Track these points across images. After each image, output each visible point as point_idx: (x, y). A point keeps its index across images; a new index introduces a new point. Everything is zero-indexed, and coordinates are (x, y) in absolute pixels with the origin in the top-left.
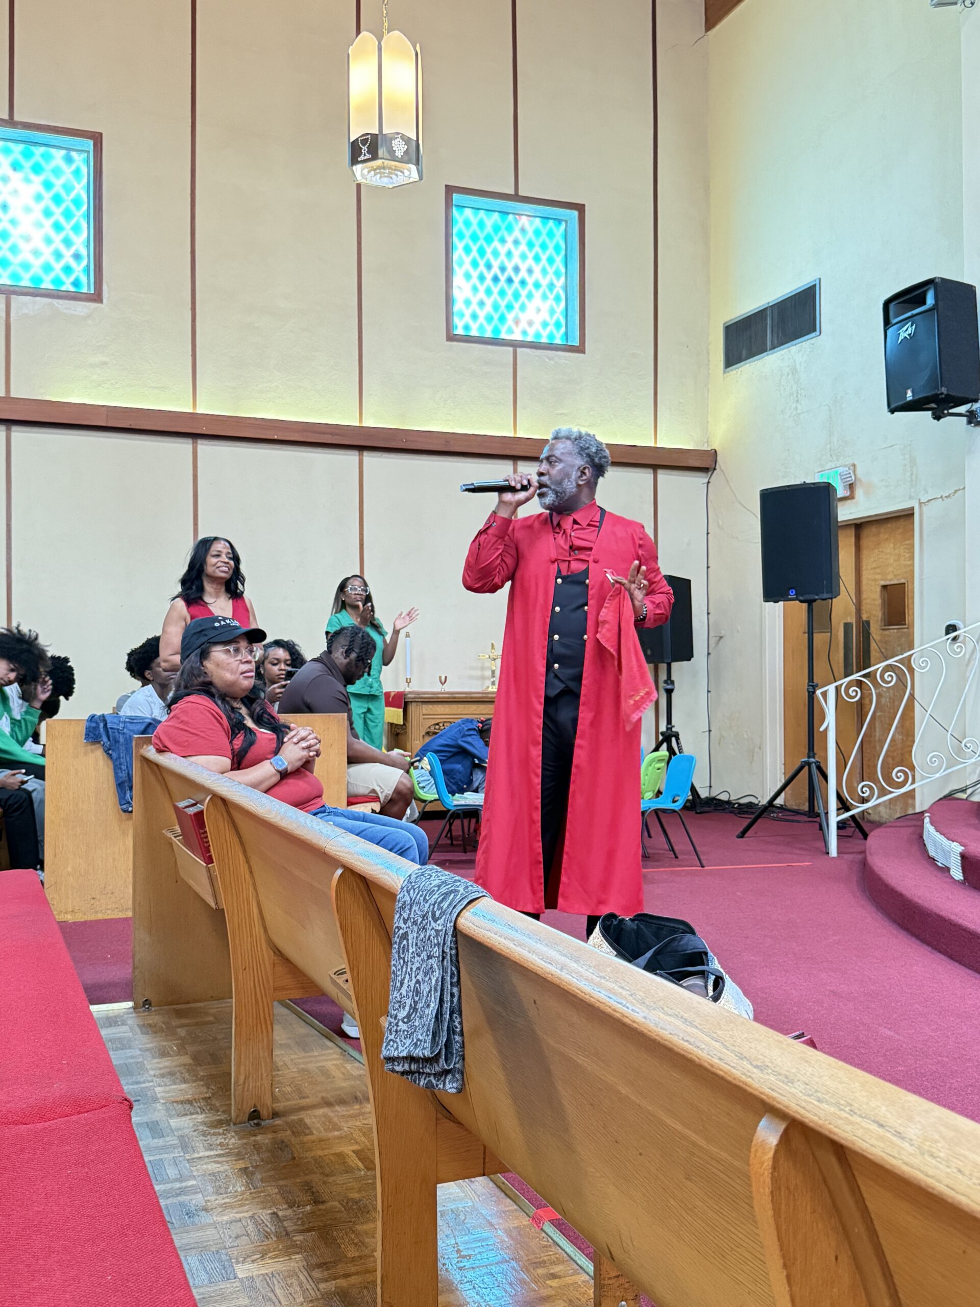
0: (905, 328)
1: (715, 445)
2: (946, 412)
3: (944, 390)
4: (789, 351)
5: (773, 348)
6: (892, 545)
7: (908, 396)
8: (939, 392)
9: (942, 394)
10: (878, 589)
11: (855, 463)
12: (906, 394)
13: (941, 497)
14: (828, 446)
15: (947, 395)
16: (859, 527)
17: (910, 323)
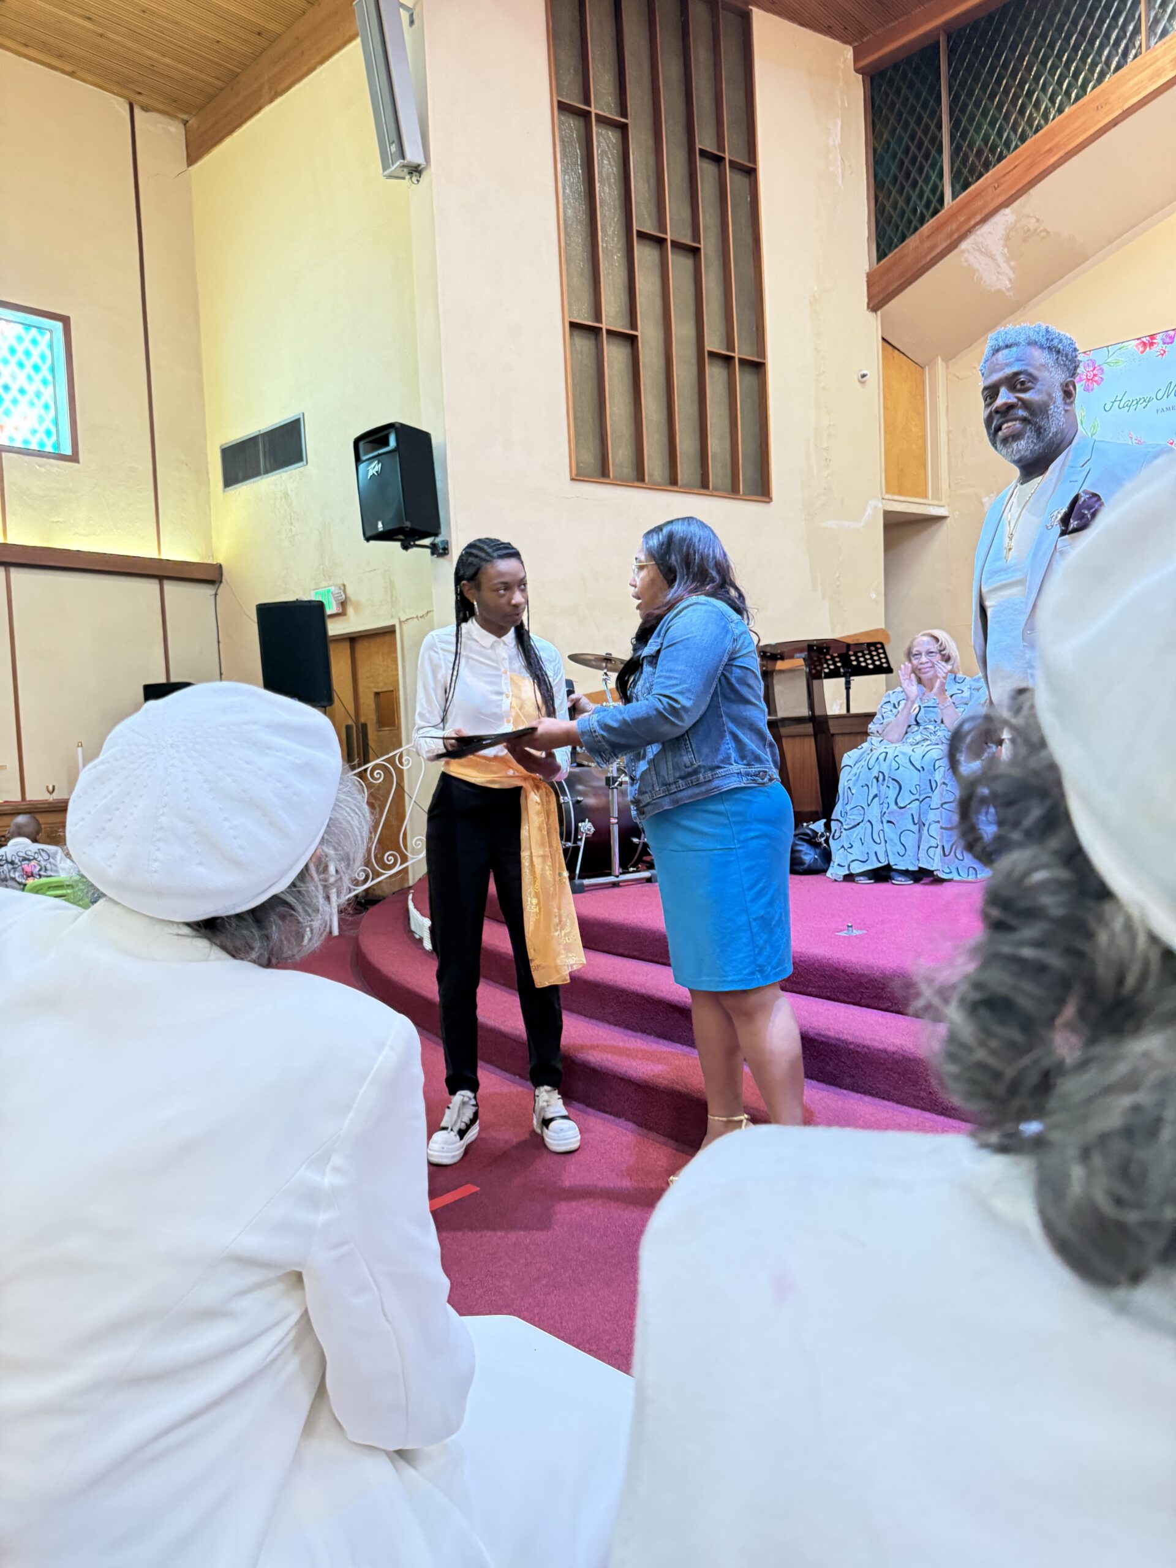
0: (373, 466)
1: (220, 559)
2: (412, 543)
3: (410, 523)
4: (281, 477)
5: (267, 472)
6: (381, 658)
7: (379, 527)
8: (404, 526)
9: (407, 527)
10: (372, 696)
11: (346, 583)
12: (377, 525)
13: (417, 617)
14: (322, 567)
15: (412, 529)
16: (353, 640)
17: (376, 462)
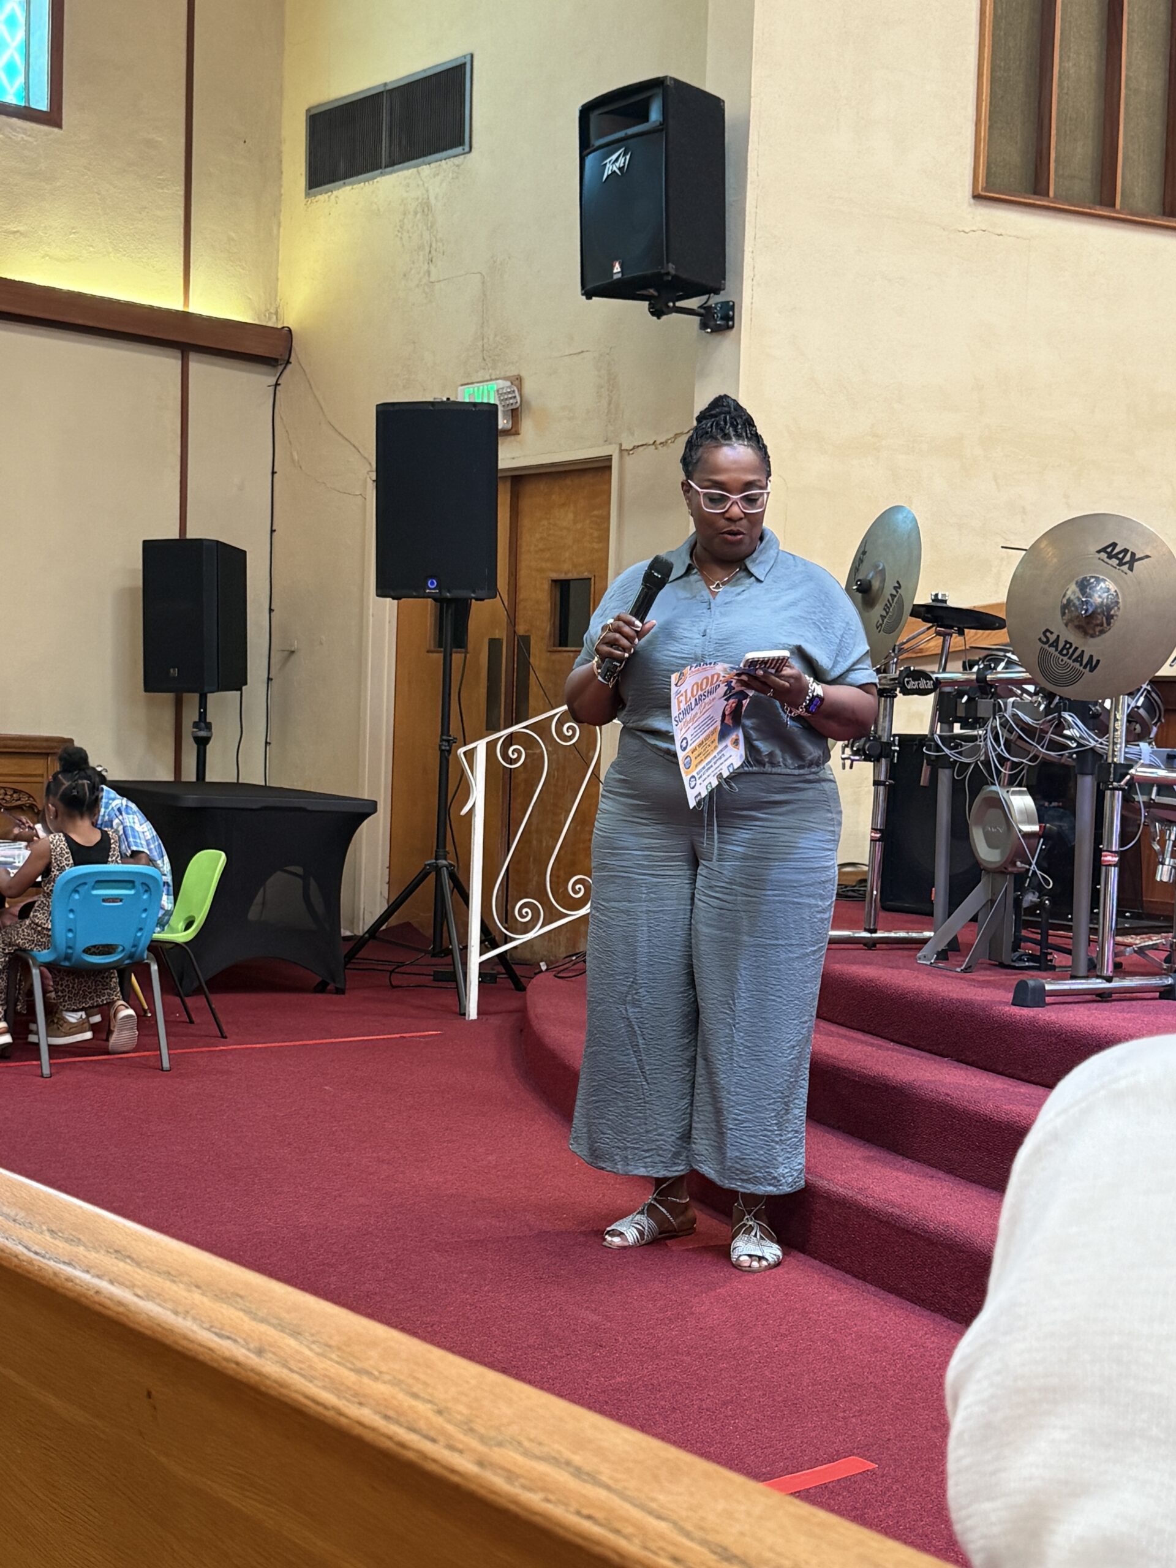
0: (614, 157)
1: (290, 321)
2: (671, 304)
3: (671, 268)
4: (419, 173)
5: (392, 164)
6: (571, 516)
7: (615, 271)
8: (663, 271)
9: (668, 274)
10: (546, 586)
11: (523, 374)
12: (612, 267)
13: (654, 443)
14: (480, 343)
15: (674, 277)
16: (520, 479)
17: (622, 150)
